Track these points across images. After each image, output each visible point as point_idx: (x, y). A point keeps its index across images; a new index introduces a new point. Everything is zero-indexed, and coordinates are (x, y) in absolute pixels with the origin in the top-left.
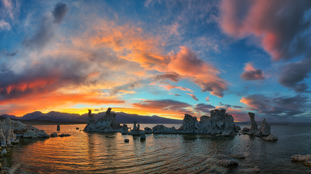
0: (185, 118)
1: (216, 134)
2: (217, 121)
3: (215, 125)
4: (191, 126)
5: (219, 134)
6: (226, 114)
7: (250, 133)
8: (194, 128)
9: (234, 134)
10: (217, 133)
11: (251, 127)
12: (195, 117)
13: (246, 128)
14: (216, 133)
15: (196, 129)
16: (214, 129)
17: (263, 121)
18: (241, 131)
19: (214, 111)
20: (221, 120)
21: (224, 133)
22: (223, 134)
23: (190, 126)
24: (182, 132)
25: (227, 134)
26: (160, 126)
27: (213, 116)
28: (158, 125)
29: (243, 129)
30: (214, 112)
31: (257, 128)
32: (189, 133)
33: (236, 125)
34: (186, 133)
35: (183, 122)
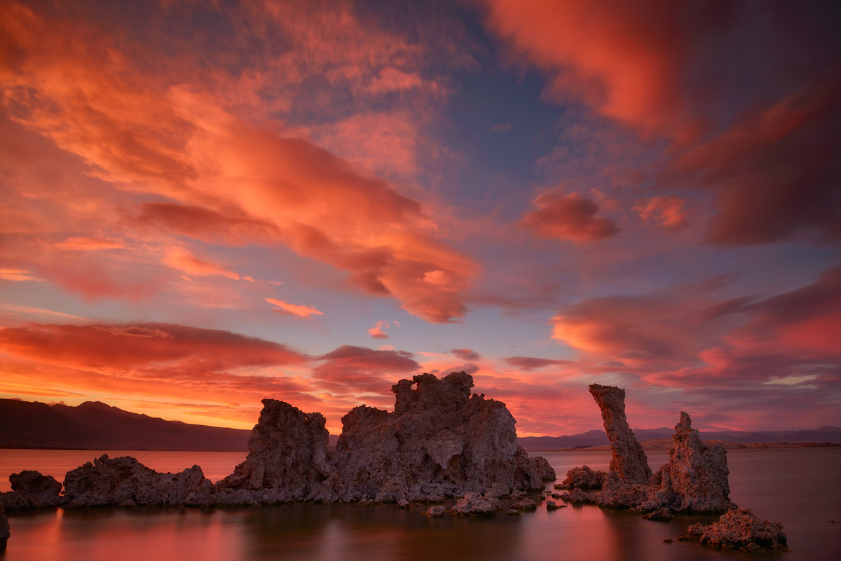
0: (260, 420)
1: (427, 503)
2: (430, 435)
3: (418, 458)
4: (295, 465)
5: (442, 507)
6: (475, 395)
7: (610, 500)
8: (306, 473)
9: (521, 504)
10: (432, 497)
11: (613, 463)
12: (318, 415)
13: (586, 469)
14: (422, 497)
15: (321, 478)
16: (414, 476)
17: (680, 425)
18: (557, 487)
19: (411, 383)
20: (446, 428)
21: (468, 496)
22: (461, 506)
23: (289, 461)
24: (244, 495)
25: (485, 506)
26: (115, 464)
27: (408, 408)
28: (103, 459)
29: (571, 474)
30: (414, 387)
31: (648, 471)
32: (279, 504)
33: (531, 455)
34: (264, 504)
35: (252, 441)
